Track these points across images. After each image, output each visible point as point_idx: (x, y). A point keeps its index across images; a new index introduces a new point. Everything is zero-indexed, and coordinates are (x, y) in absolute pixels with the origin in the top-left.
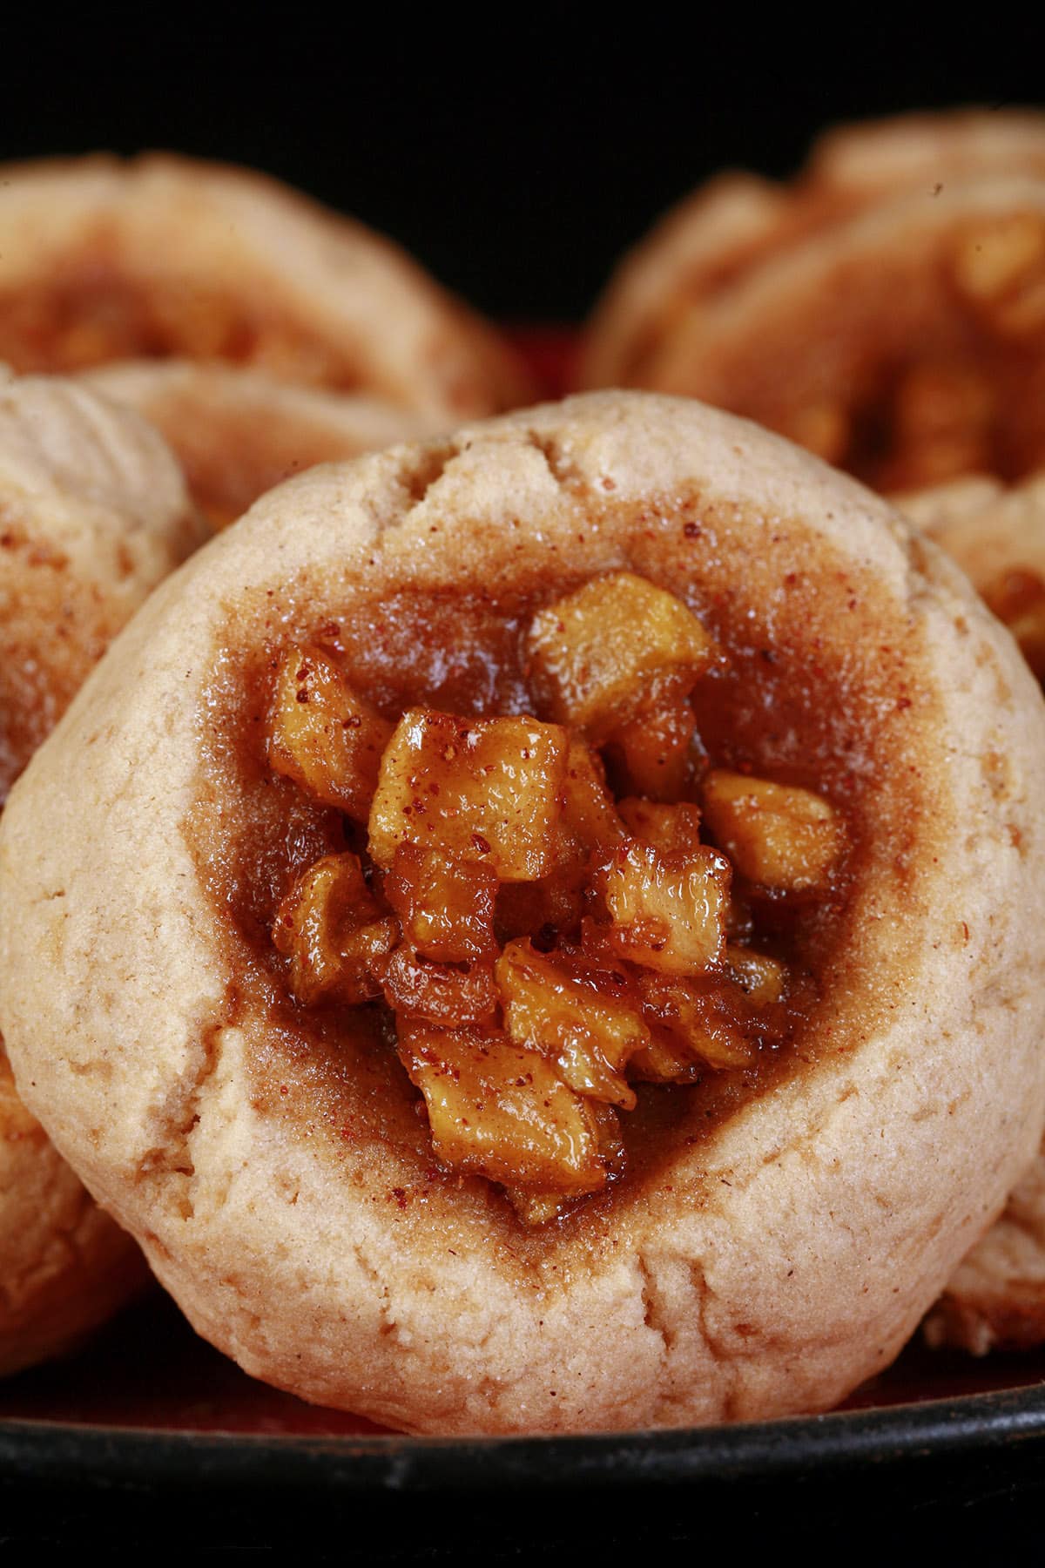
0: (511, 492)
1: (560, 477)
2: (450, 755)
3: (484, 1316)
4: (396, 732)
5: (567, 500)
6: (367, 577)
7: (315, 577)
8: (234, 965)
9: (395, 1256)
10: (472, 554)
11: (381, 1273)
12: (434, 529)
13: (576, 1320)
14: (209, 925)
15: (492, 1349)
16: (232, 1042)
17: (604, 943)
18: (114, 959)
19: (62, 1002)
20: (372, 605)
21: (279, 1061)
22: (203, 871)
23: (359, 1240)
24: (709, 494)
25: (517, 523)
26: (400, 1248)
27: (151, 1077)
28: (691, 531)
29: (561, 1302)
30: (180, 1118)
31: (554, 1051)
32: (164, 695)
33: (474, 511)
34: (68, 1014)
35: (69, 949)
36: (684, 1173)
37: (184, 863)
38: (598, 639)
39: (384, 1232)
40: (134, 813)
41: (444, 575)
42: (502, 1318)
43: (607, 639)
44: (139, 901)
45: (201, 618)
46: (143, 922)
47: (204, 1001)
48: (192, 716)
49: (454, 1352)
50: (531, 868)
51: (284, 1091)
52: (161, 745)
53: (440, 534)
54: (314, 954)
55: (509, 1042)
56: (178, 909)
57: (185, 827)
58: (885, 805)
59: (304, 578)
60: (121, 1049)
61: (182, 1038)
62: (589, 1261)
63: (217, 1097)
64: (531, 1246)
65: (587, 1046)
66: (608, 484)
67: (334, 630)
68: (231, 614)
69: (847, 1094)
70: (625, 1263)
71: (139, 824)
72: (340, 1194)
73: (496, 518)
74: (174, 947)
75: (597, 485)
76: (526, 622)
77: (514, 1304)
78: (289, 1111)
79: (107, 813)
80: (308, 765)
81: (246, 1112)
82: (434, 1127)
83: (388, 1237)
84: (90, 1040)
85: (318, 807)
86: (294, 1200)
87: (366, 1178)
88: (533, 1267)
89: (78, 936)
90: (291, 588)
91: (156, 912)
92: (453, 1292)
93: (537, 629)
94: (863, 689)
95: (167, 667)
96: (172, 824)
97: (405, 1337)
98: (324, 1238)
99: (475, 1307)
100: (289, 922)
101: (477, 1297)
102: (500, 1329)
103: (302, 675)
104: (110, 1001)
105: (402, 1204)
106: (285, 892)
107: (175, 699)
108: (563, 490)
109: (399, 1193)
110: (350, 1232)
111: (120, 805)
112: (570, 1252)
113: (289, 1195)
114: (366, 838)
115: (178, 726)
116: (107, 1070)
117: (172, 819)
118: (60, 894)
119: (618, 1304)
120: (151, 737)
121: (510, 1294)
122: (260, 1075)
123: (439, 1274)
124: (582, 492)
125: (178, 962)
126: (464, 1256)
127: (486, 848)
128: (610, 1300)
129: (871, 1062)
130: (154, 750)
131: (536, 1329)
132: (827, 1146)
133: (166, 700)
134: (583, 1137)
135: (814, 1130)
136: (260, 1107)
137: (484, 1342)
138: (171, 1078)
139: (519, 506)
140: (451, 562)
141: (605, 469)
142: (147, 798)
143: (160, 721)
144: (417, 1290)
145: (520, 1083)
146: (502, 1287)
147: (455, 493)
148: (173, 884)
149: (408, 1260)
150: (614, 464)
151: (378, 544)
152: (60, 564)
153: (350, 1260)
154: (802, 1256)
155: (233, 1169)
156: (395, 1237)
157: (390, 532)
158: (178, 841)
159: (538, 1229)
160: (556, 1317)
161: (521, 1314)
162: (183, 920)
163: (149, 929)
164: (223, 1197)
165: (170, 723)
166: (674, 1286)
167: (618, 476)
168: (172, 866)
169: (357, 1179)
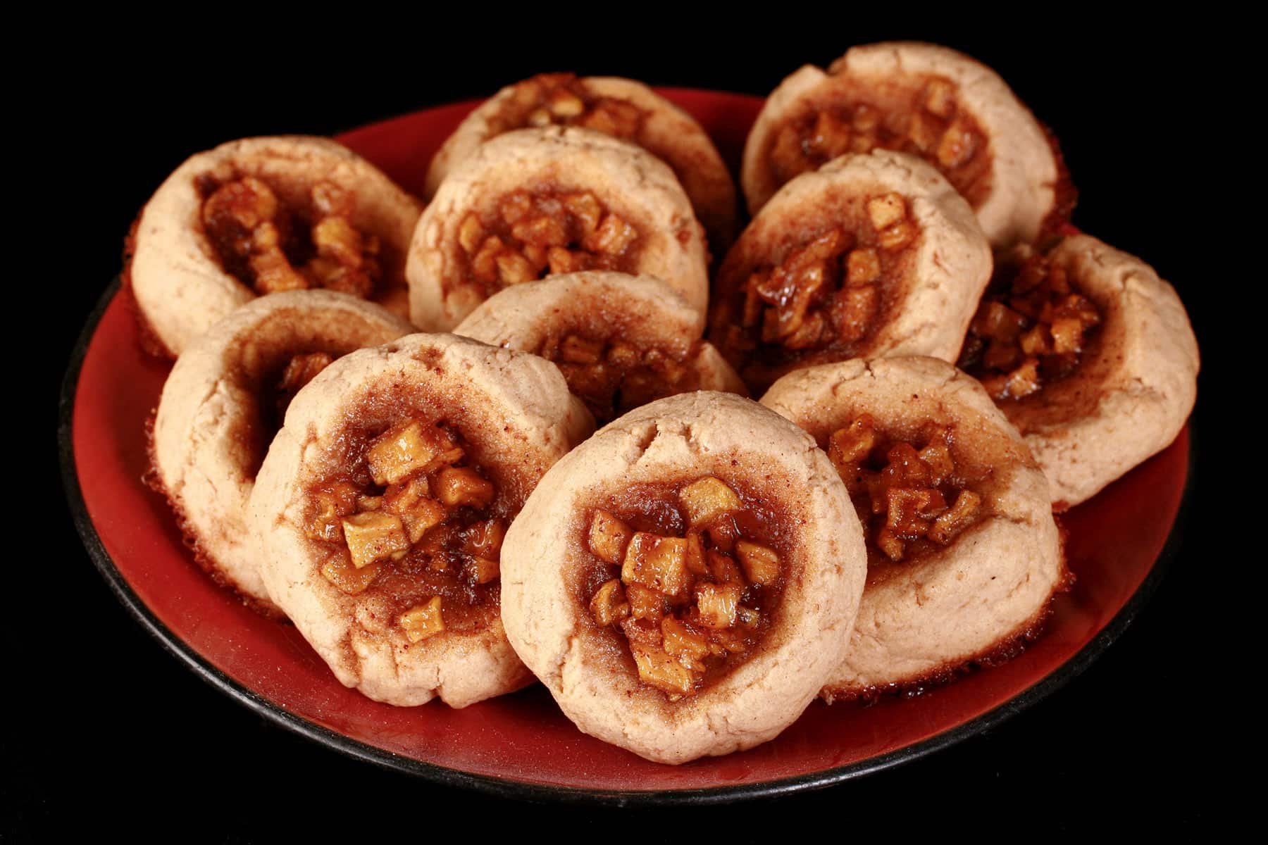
0: (674, 455)
1: (690, 445)
2: (649, 549)
3: (655, 733)
4: (632, 541)
5: (692, 455)
6: (624, 481)
7: (607, 482)
8: (577, 617)
9: (627, 714)
10: (660, 473)
11: (622, 719)
12: (647, 466)
13: (685, 733)
14: (569, 605)
15: (657, 741)
16: (576, 642)
17: (696, 620)
18: (538, 612)
20: (624, 490)
21: (591, 647)
22: (567, 585)
23: (615, 708)
24: (740, 451)
25: (675, 463)
26: (628, 711)
27: (549, 653)
28: (734, 462)
29: (680, 727)
30: (559, 663)
31: (677, 657)
32: (555, 525)
33: (660, 461)
35: (524, 604)
36: (722, 688)
37: (561, 584)
38: (701, 500)
39: (623, 705)
42: (661, 733)
43: (704, 501)
47: (567, 630)
48: (564, 532)
49: (645, 742)
50: (674, 591)
51: (593, 657)
52: (554, 543)
53: (649, 467)
54: (603, 615)
55: (664, 650)
57: (561, 570)
58: (796, 556)
59: (603, 483)
61: (559, 642)
62: (689, 715)
63: (571, 659)
64: (673, 708)
65: (690, 655)
66: (706, 449)
67: (613, 499)
68: (577, 494)
69: (776, 664)
70: (702, 716)
71: (546, 570)
72: (610, 693)
73: (668, 462)
74: (557, 612)
75: (702, 449)
76: (678, 491)
77: (665, 729)
78: (594, 664)
79: (537, 562)
80: (602, 552)
81: (580, 665)
82: (640, 674)
83: (624, 707)
84: (530, 636)
85: (606, 562)
86: (595, 695)
87: (619, 686)
88: (672, 714)
89: (527, 601)
90: (599, 486)
91: (552, 600)
92: (645, 725)
93: (681, 495)
94: (790, 514)
95: (555, 515)
97: (630, 737)
98: (604, 708)
99: (652, 730)
100: (595, 604)
101: (653, 727)
102: (660, 736)
103: (601, 523)
104: (536, 625)
105: (629, 696)
106: (594, 593)
107: (559, 528)
108: (691, 452)
109: (629, 692)
110: (612, 706)
111: (541, 561)
112: (684, 711)
113: (593, 693)
114: (621, 576)
115: (560, 536)
116: (535, 647)
117: (557, 568)
118: (521, 583)
119: (699, 728)
120: (551, 541)
121: (664, 726)
122: (585, 653)
123: (640, 720)
124: (697, 451)
125: (558, 617)
126: (649, 714)
127: (659, 584)
128: (696, 727)
129: (784, 653)
130: (552, 544)
131: (672, 736)
132: (768, 682)
133: (556, 528)
134: (687, 681)
135: (764, 676)
136: (585, 663)
137: (656, 739)
138: (556, 652)
139: (676, 459)
140: (653, 476)
141: (705, 445)
142: (549, 560)
143: (554, 535)
144: (634, 724)
145: (668, 662)
146: (661, 723)
147: (654, 454)
149: (631, 715)
150: (708, 442)
151: (628, 470)
152: (525, 439)
153: (612, 715)
154: (759, 714)
155: (576, 684)
156: (627, 707)
157: (632, 467)
158: (559, 576)
159: (674, 703)
160: (679, 733)
161: (667, 731)
162: (561, 603)
163: (550, 605)
164: (572, 692)
165: (557, 534)
166: (717, 722)
167: (709, 447)
169: (616, 687)
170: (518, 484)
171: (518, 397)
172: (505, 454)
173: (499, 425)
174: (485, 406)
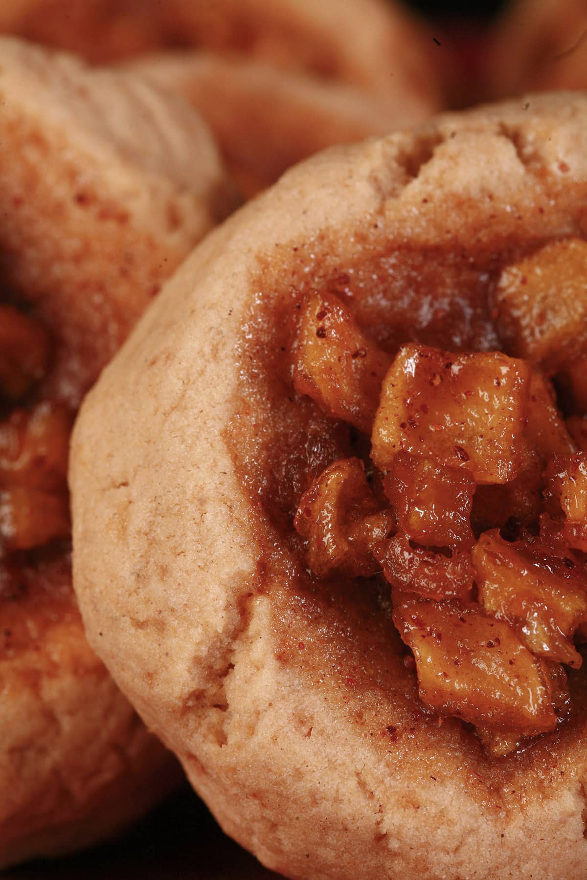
0: (487, 173)
1: (525, 160)
2: (437, 382)
3: (457, 829)
4: (395, 363)
5: (531, 180)
6: (372, 238)
7: (331, 237)
8: (263, 545)
9: (388, 780)
10: (455, 221)
11: (376, 793)
12: (425, 201)
13: (530, 834)
14: (244, 513)
15: (463, 856)
16: (261, 606)
17: (559, 536)
18: (168, 538)
19: (126, 570)
20: (374, 260)
21: (297, 622)
22: (240, 470)
23: (359, 767)
25: (491, 197)
26: (391, 774)
27: (197, 634)
29: (518, 820)
30: (218, 666)
31: (517, 623)
32: (211, 328)
33: (458, 187)
34: (131, 581)
35: (132, 529)
37: (225, 463)
38: (553, 291)
39: (380, 761)
40: (186, 422)
41: (432, 237)
42: (472, 831)
43: (560, 290)
44: (189, 493)
45: (240, 268)
46: (192, 509)
47: (239, 574)
48: (233, 346)
49: (433, 857)
50: (501, 473)
51: (301, 646)
52: (208, 369)
53: (430, 205)
54: (328, 538)
55: (483, 613)
56: (220, 500)
57: (226, 435)
59: (322, 238)
60: (172, 610)
61: (222, 603)
62: (540, 787)
63: (248, 650)
64: (495, 774)
65: (545, 618)
66: (563, 167)
67: (345, 279)
68: (264, 264)
70: (569, 789)
71: (189, 431)
72: (345, 731)
73: (475, 193)
74: (217, 530)
75: (554, 168)
76: (495, 275)
77: (481, 820)
78: (306, 662)
79: (164, 422)
80: (325, 388)
81: (271, 663)
82: (421, 678)
83: (382, 764)
84: (148, 601)
85: (331, 420)
86: (309, 734)
87: (366, 717)
88: (496, 791)
89: (139, 519)
90: (312, 245)
91: (202, 502)
92: (433, 810)
93: (505, 280)
95: (212, 306)
96: (217, 432)
97: (394, 845)
98: (332, 765)
99: (451, 823)
100: (308, 512)
101: (453, 814)
102: (470, 840)
103: (321, 316)
104: (164, 571)
105: (394, 739)
106: (304, 488)
107: (220, 333)
108: (528, 171)
109: (392, 729)
110: (353, 760)
111: (174, 416)
112: (525, 779)
113: (305, 730)
114: (369, 446)
115: (222, 354)
116: (161, 626)
117: (216, 428)
118: (125, 484)
119: (563, 822)
120: (200, 363)
121: (478, 812)
122: (282, 633)
123: (422, 795)
124: (542, 174)
125: (219, 542)
126: (442, 782)
127: (466, 457)
128: (557, 818)
130: (202, 372)
131: (498, 840)
133: (212, 334)
134: (539, 689)
136: (283, 659)
137: (457, 849)
138: (212, 634)
139: (493, 184)
140: (438, 227)
141: (561, 156)
142: (196, 411)
143: (207, 350)
144: (405, 808)
145: (490, 645)
146: (473, 807)
147: (443, 172)
148: (216, 479)
149: (398, 784)
150: (568, 151)
151: (381, 212)
152: (123, 218)
153: (353, 783)
155: (261, 708)
156: (388, 765)
157: (391, 203)
158: (220, 446)
159: (501, 760)
160: (514, 831)
161: (487, 828)
162: (224, 509)
163: (197, 515)
164: (251, 730)
165: (215, 350)
167: (572, 161)
168: (216, 465)
169: (358, 718)
170: (104, 328)
171: (106, 135)
172: (78, 258)
173: (62, 192)
174: (32, 155)
